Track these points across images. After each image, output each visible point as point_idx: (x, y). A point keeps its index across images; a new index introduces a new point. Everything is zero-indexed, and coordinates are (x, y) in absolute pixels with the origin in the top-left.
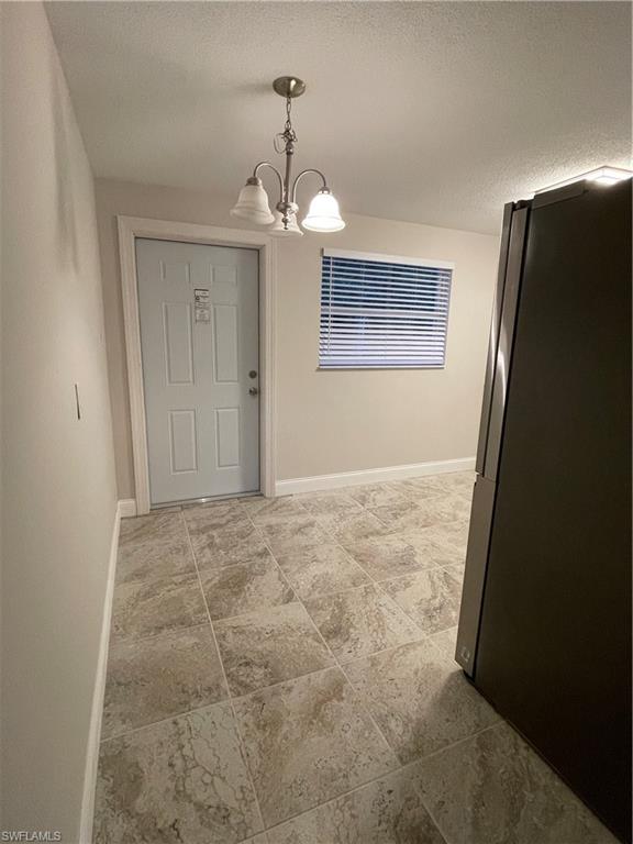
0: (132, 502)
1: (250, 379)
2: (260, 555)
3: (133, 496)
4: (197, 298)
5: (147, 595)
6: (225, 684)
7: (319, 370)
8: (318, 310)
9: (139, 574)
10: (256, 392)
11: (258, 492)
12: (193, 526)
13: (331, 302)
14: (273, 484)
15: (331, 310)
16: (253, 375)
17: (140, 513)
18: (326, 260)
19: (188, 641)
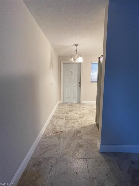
0: (60, 101)
1: (79, 84)
2: (76, 109)
3: (61, 100)
4: (71, 71)
5: (59, 110)
6: (65, 118)
7: (91, 82)
8: (91, 72)
9: (59, 109)
10: (80, 86)
11: (80, 103)
12: (68, 105)
13: (93, 71)
14: (82, 101)
15: (93, 72)
16: (79, 83)
17: (62, 103)
18: (92, 64)
19: (62, 115)
